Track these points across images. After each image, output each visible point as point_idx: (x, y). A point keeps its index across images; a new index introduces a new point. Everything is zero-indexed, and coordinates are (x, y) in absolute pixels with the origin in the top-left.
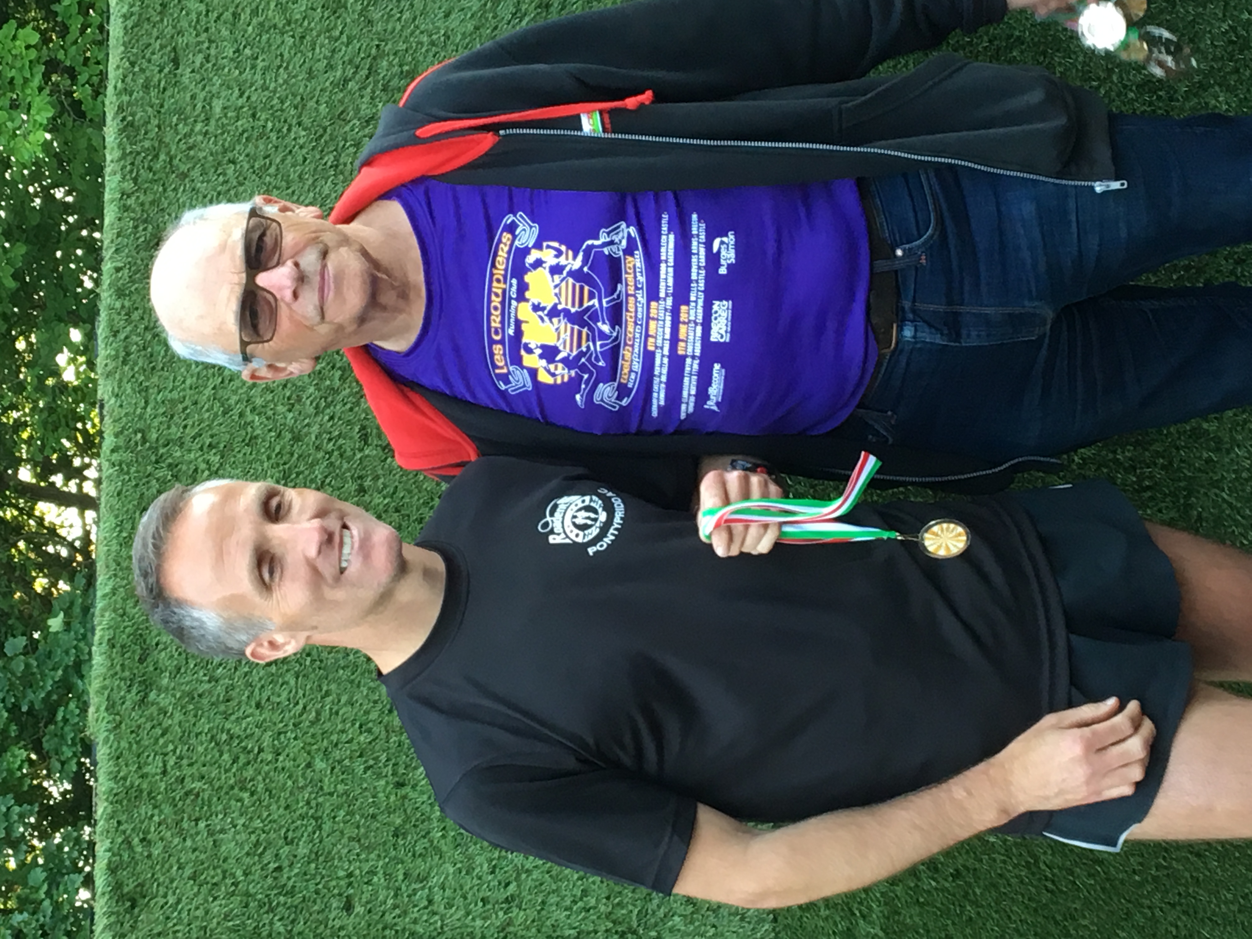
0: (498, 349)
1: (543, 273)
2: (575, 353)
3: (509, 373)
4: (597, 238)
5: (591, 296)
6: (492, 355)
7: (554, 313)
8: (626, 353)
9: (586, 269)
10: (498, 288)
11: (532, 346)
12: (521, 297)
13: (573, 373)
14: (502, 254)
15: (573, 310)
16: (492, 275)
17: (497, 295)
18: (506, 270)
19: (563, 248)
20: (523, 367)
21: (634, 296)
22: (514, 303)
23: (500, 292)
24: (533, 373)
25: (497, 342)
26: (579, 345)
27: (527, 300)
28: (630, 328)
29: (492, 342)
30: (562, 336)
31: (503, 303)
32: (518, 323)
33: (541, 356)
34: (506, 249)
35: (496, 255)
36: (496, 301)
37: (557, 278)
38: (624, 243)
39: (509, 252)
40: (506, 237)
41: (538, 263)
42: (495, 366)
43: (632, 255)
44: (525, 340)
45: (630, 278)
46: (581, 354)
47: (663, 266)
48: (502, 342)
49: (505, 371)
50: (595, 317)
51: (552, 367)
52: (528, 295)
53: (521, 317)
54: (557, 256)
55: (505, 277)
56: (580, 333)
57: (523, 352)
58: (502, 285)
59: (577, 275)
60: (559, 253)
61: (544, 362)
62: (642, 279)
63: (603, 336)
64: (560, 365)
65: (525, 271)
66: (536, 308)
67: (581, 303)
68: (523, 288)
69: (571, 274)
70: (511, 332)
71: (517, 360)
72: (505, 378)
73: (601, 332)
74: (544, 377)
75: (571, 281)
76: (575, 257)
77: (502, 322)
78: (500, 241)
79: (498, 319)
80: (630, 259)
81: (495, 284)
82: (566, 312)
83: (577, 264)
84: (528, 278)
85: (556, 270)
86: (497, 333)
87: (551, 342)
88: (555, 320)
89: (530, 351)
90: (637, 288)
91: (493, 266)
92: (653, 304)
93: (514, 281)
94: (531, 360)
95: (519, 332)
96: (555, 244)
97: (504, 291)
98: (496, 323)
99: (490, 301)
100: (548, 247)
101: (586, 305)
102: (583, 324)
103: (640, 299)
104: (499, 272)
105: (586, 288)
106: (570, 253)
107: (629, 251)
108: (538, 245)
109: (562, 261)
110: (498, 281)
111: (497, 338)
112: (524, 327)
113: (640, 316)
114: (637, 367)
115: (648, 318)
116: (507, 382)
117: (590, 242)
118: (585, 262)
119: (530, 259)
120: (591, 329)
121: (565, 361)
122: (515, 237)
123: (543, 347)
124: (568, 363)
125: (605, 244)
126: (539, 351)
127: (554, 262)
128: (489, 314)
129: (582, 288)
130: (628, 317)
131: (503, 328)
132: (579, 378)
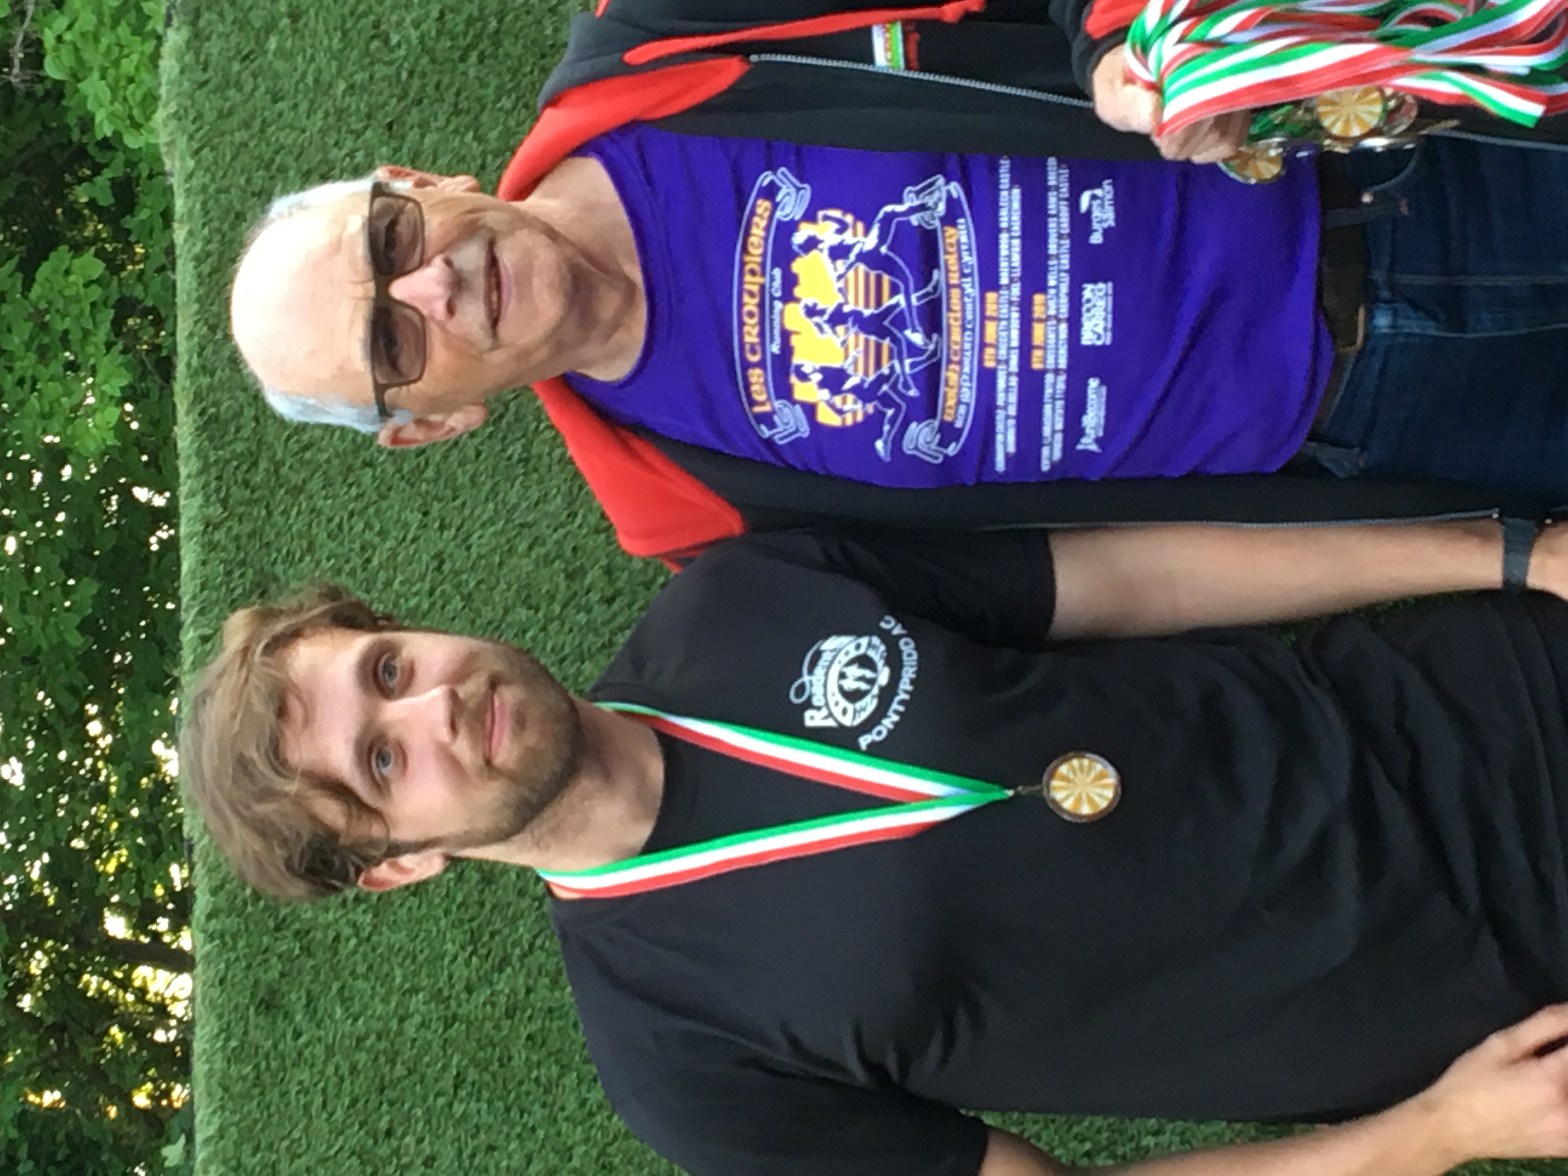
0: (755, 375)
1: (819, 258)
2: (872, 377)
3: (773, 412)
4: (900, 201)
5: (894, 291)
6: (747, 385)
7: (838, 318)
8: (950, 375)
9: (884, 250)
10: (752, 283)
11: (806, 369)
12: (788, 297)
13: (870, 408)
14: (758, 231)
15: (867, 313)
16: (743, 264)
17: (752, 294)
18: (764, 255)
19: (849, 219)
20: (794, 402)
21: (959, 286)
22: (778, 305)
23: (755, 289)
24: (810, 410)
25: (755, 365)
26: (878, 365)
27: (797, 300)
28: (956, 336)
29: (747, 366)
30: (852, 352)
31: (761, 306)
32: (786, 335)
33: (822, 385)
34: (763, 223)
35: (747, 234)
36: (751, 304)
37: (841, 265)
38: (942, 208)
39: (767, 229)
40: (763, 206)
41: (812, 244)
42: (752, 403)
43: (954, 224)
44: (796, 360)
45: (952, 260)
46: (881, 379)
47: (1004, 237)
48: (761, 364)
49: (767, 408)
50: (900, 322)
51: (838, 400)
52: (798, 292)
53: (789, 325)
54: (840, 231)
55: (763, 265)
56: (879, 347)
57: (793, 379)
58: (759, 279)
59: (870, 259)
60: (843, 227)
61: (825, 394)
62: (970, 259)
63: (913, 350)
64: (850, 398)
65: (793, 256)
66: (812, 312)
67: (879, 303)
68: (790, 281)
69: (863, 257)
70: (775, 348)
71: (784, 391)
72: (767, 419)
73: (911, 345)
74: (827, 417)
75: (862, 268)
76: (867, 232)
77: (762, 335)
78: (753, 213)
79: (755, 331)
80: (950, 231)
81: (748, 278)
82: (856, 316)
83: (870, 242)
84: (798, 266)
85: (839, 252)
86: (753, 351)
87: (836, 362)
88: (840, 329)
89: (804, 377)
90: (963, 275)
91: (745, 250)
92: (991, 296)
93: (777, 272)
94: (805, 391)
95: (787, 350)
96: (836, 213)
97: (762, 288)
98: (751, 336)
99: (741, 305)
100: (826, 218)
101: (887, 303)
102: (882, 333)
103: (969, 290)
104: (754, 259)
105: (886, 279)
106: (860, 226)
107: (950, 218)
108: (810, 216)
109: (848, 238)
110: (753, 273)
111: (755, 359)
112: (794, 341)
113: (969, 317)
114: (969, 395)
115: (984, 318)
116: (772, 425)
117: (889, 208)
118: (882, 239)
119: (799, 238)
120: (895, 340)
121: (857, 390)
122: (775, 206)
123: (823, 370)
124: (862, 393)
125: (913, 210)
126: (818, 377)
127: (835, 240)
128: (741, 324)
129: (879, 279)
130: (951, 319)
131: (763, 344)
132: (879, 416)
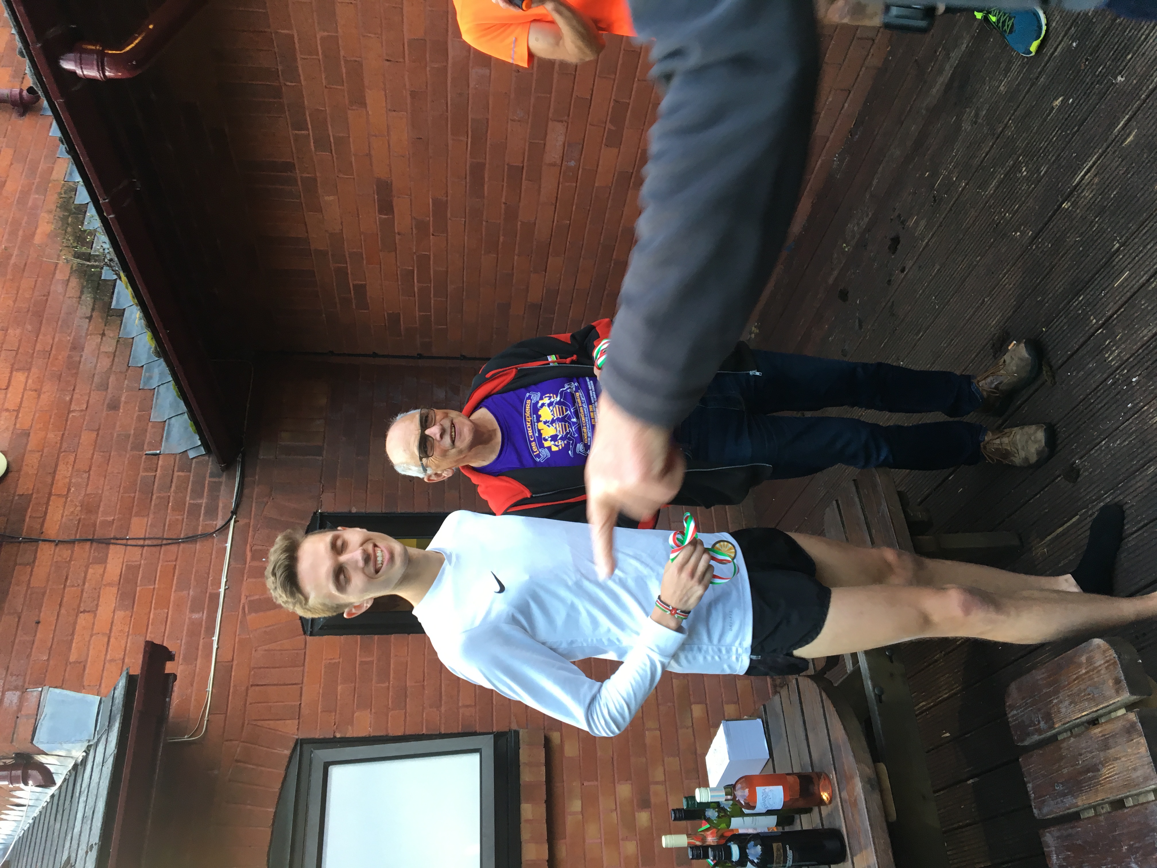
0: (533, 444)
1: (546, 408)
2: (565, 434)
3: (540, 453)
4: (564, 387)
6: (531, 447)
7: (553, 421)
8: (584, 430)
9: (562, 401)
10: (528, 419)
11: (547, 438)
12: (538, 421)
13: (566, 442)
14: (528, 408)
15: (560, 418)
16: (525, 416)
17: (529, 422)
18: (530, 412)
19: (551, 395)
20: (544, 448)
21: (582, 407)
22: (536, 424)
24: (549, 448)
25: (532, 441)
26: (566, 430)
27: (541, 421)
28: (583, 419)
29: (531, 442)
30: (558, 429)
31: (531, 424)
32: (539, 431)
33: (551, 441)
35: (525, 408)
36: (529, 425)
37: (551, 408)
38: (574, 389)
39: (530, 406)
40: (529, 401)
41: (543, 405)
42: (534, 452)
43: (578, 392)
44: (543, 436)
45: (579, 400)
46: (567, 434)
47: (591, 392)
48: (534, 441)
49: (538, 453)
50: (570, 418)
52: (541, 419)
53: (540, 428)
55: (531, 415)
56: (565, 425)
57: (543, 442)
58: (530, 418)
59: (559, 403)
61: (553, 442)
62: (584, 399)
63: (574, 423)
64: (560, 441)
65: (538, 410)
66: (545, 423)
67: (563, 414)
68: (539, 417)
69: (556, 403)
70: (537, 435)
71: (541, 446)
72: (538, 456)
74: (555, 449)
75: (557, 406)
76: (557, 397)
77: (533, 432)
78: (526, 403)
82: (558, 419)
83: (558, 399)
84: (539, 413)
85: (550, 404)
87: (554, 433)
88: (554, 424)
89: (546, 440)
90: (582, 403)
91: (525, 412)
92: (590, 406)
93: (535, 416)
94: (546, 444)
95: (540, 434)
96: (548, 395)
97: (531, 420)
98: (530, 433)
99: (526, 425)
100: (545, 397)
101: (565, 414)
102: (565, 422)
103: (585, 407)
104: (528, 414)
105: (564, 407)
106: (555, 396)
107: (577, 390)
108: (541, 399)
109: (552, 400)
110: (528, 417)
111: (532, 439)
112: (542, 431)
113: (586, 413)
115: (589, 412)
117: (561, 390)
118: (561, 398)
119: (540, 404)
120: (569, 423)
121: (561, 439)
122: (531, 400)
123: (551, 437)
124: (562, 439)
125: (567, 389)
126: (550, 439)
127: (548, 402)
128: (527, 430)
129: (562, 408)
130: (582, 415)
131: (533, 434)
132: (568, 443)
